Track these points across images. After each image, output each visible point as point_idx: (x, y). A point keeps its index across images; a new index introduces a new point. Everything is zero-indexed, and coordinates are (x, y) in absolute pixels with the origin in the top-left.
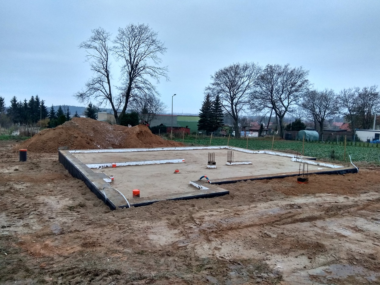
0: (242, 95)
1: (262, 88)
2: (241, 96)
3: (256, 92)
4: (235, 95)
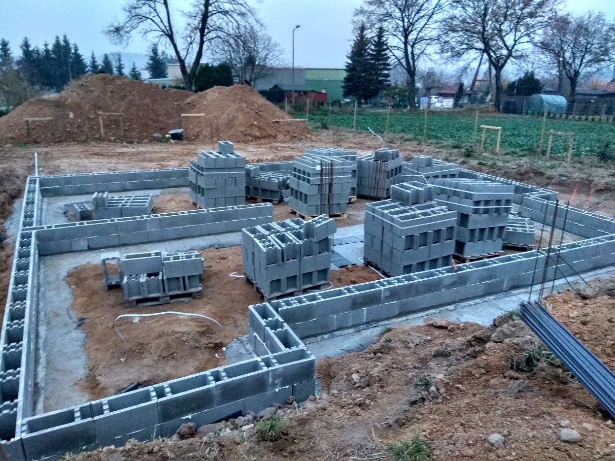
0: (426, 24)
1: (466, 10)
2: (423, 27)
3: (453, 18)
4: (413, 24)
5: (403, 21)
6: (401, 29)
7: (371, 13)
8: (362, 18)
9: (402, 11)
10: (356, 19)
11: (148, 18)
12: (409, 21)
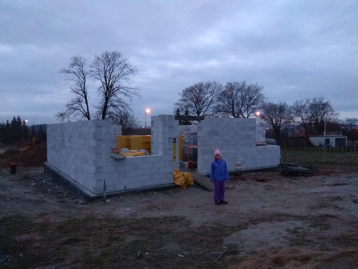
0: (207, 109)
1: (224, 103)
3: (219, 106)
4: (201, 109)
5: (197, 108)
6: (196, 111)
7: (182, 104)
8: (177, 107)
9: (196, 104)
10: (175, 107)
11: (78, 109)
12: (199, 108)
